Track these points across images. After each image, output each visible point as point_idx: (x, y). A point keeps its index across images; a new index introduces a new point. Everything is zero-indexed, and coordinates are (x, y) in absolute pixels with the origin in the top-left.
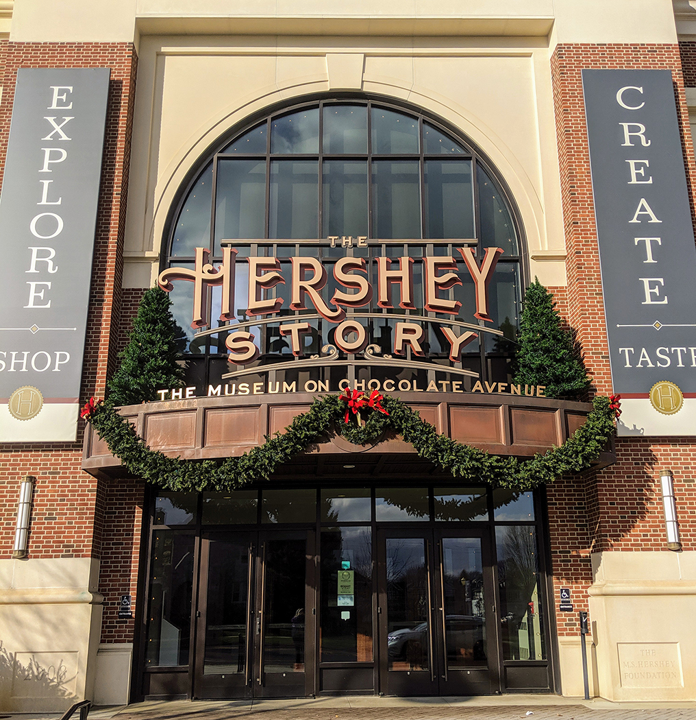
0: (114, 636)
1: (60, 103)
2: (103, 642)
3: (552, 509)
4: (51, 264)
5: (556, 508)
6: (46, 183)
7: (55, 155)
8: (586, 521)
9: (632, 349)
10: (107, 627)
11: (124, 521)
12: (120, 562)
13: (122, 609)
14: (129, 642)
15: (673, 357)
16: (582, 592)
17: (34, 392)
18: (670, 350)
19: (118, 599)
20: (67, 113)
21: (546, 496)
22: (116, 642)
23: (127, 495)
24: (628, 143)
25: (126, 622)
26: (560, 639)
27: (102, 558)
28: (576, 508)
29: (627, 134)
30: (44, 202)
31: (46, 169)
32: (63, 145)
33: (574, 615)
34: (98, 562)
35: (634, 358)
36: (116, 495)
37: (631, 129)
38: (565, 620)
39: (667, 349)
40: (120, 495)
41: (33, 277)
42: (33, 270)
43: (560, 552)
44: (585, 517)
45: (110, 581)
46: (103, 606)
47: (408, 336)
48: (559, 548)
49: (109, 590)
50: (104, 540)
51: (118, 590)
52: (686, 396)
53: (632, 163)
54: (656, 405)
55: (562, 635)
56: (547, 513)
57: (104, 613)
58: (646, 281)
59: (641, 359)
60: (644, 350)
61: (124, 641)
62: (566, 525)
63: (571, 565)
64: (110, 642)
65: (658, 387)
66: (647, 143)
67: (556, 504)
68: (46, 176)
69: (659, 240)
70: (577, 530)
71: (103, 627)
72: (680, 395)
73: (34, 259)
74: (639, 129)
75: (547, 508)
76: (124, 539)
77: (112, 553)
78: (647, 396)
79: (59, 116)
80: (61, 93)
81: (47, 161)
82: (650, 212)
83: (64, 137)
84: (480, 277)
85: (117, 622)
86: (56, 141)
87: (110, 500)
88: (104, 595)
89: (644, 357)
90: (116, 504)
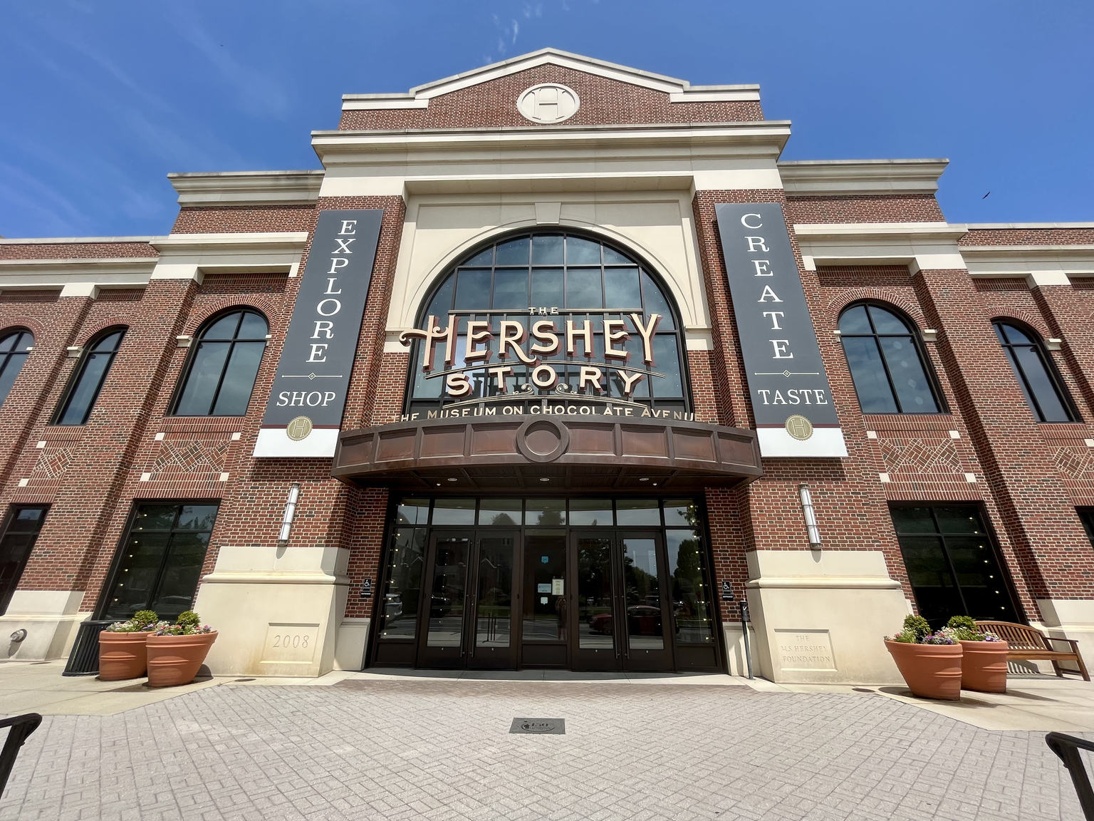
0: (355, 612)
1: (347, 230)
2: (346, 616)
3: (711, 516)
4: (329, 332)
5: (715, 516)
6: (332, 280)
7: (339, 263)
8: (740, 526)
9: (768, 391)
10: (351, 604)
11: (371, 520)
12: (365, 552)
13: (364, 590)
14: (367, 617)
15: (802, 397)
16: (741, 584)
17: (307, 420)
18: (798, 392)
19: (361, 581)
20: (351, 237)
21: (706, 505)
22: (357, 616)
23: (375, 500)
24: (752, 249)
25: (366, 601)
26: (724, 624)
27: (352, 548)
28: (731, 516)
29: (751, 244)
30: (329, 292)
31: (332, 271)
32: (347, 256)
33: (735, 604)
34: (347, 553)
35: (771, 398)
36: (367, 500)
37: (754, 241)
38: (727, 608)
39: (796, 391)
40: (370, 500)
41: (316, 341)
42: (316, 336)
43: (720, 551)
44: (739, 523)
45: (356, 567)
46: (349, 587)
47: (589, 377)
48: (719, 547)
49: (355, 574)
50: (355, 534)
51: (362, 574)
52: (815, 426)
53: (757, 262)
54: (791, 432)
55: (726, 620)
56: (708, 519)
57: (350, 593)
58: (775, 342)
59: (776, 398)
60: (777, 392)
61: (363, 617)
62: (724, 529)
63: (730, 562)
64: (352, 616)
65: (791, 419)
66: (767, 249)
67: (714, 512)
68: (332, 276)
69: (782, 313)
70: (733, 533)
71: (347, 604)
72: (811, 426)
73: (318, 329)
74: (760, 241)
75: (708, 516)
76: (370, 534)
77: (360, 545)
78: (783, 426)
79: (345, 239)
80: (348, 224)
81: (334, 266)
82: (773, 294)
83: (348, 251)
84: (646, 335)
85: (359, 601)
86: (342, 254)
87: (362, 503)
88: (351, 578)
89: (778, 396)
90: (366, 507)
